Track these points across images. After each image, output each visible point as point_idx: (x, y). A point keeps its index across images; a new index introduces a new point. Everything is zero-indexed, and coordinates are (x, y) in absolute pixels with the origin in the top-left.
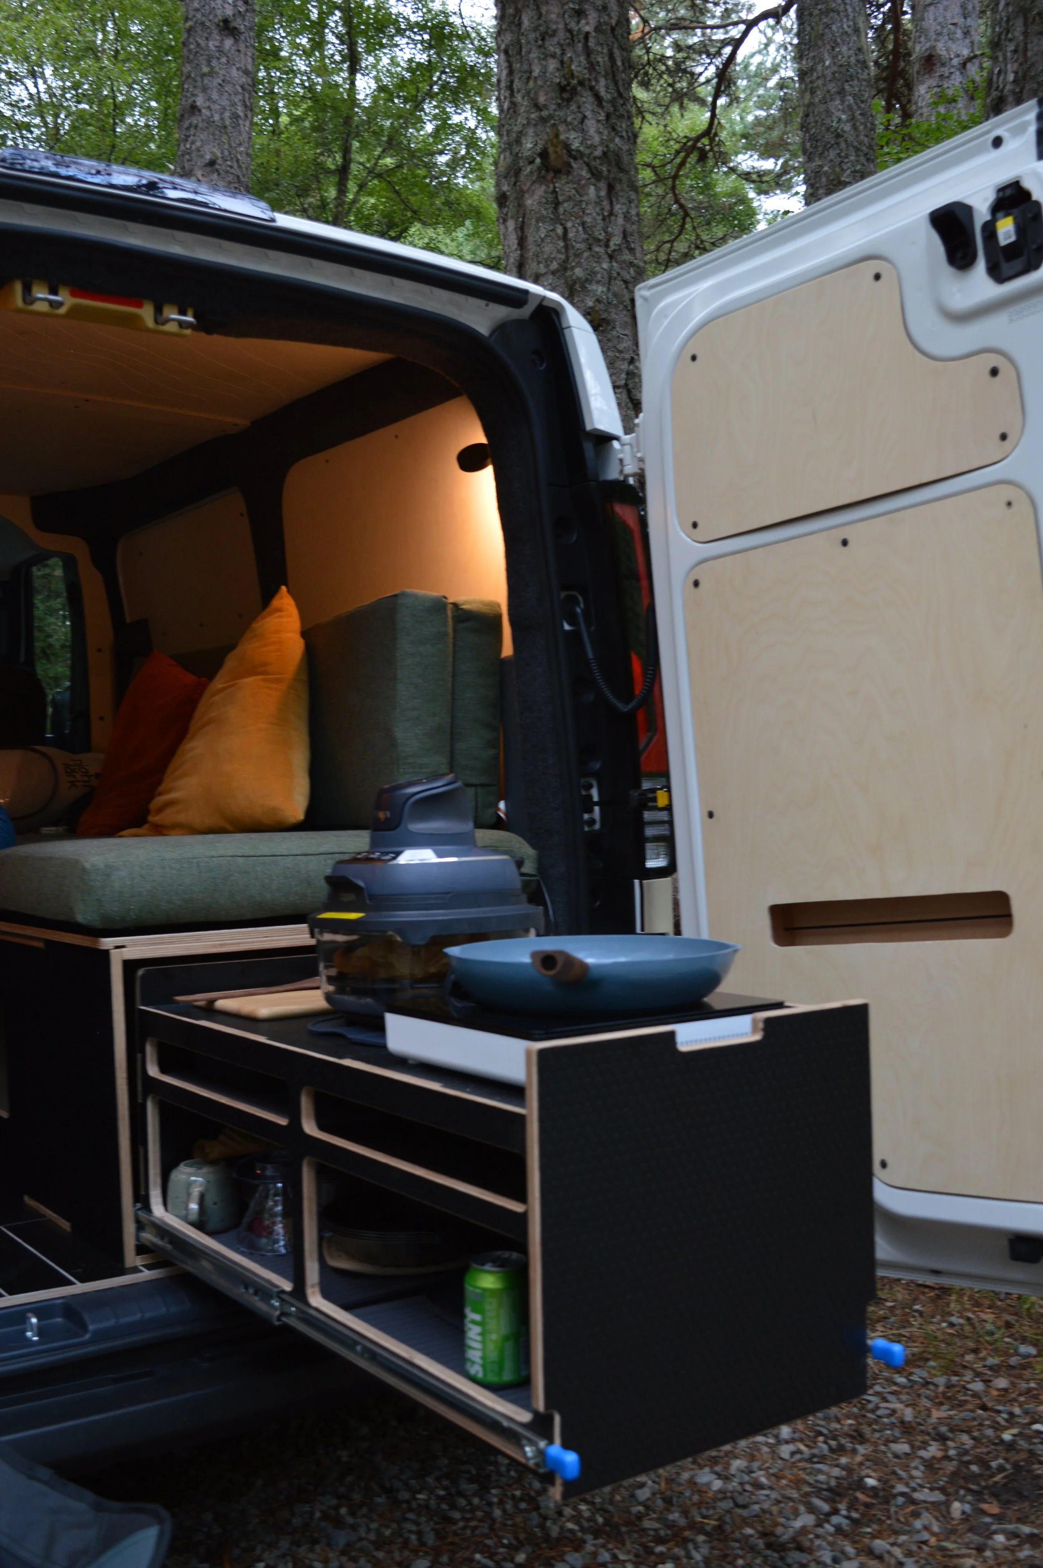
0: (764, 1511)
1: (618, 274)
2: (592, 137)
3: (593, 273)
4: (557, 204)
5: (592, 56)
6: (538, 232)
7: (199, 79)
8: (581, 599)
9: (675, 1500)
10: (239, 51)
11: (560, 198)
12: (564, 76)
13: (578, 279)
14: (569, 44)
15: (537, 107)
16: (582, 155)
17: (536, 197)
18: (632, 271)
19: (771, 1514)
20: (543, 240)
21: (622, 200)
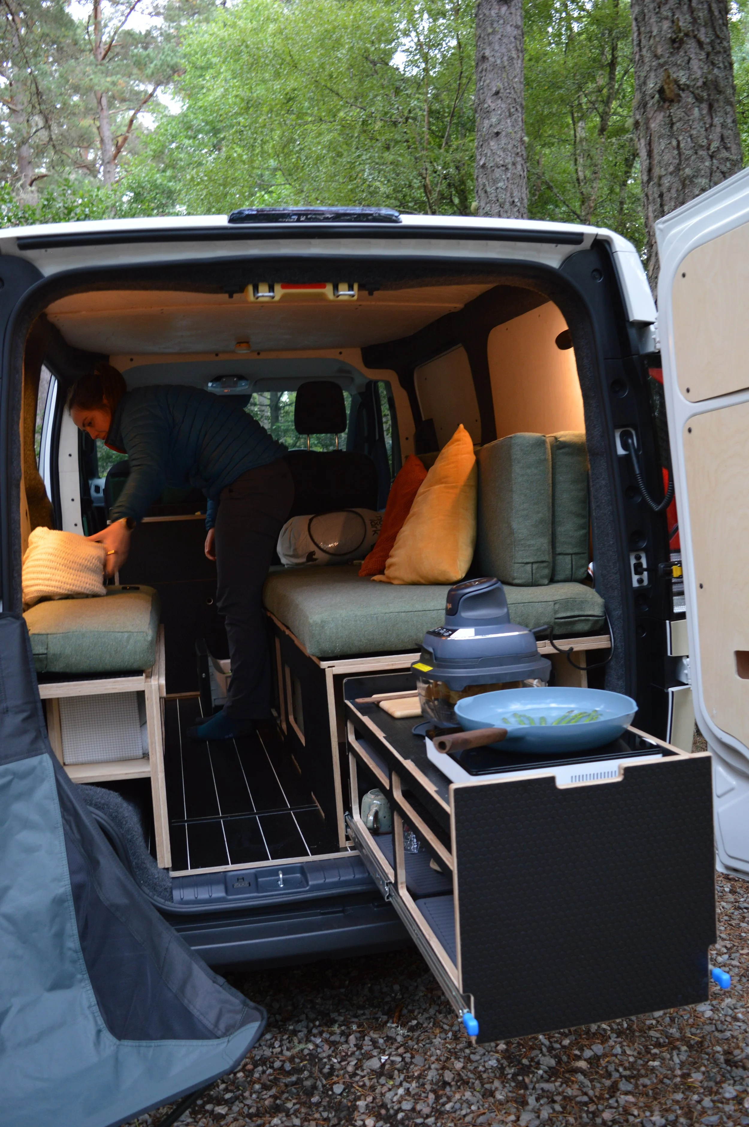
0: (733, 1037)
1: (718, 168)
2: (696, 73)
3: (699, 170)
4: (672, 124)
5: (695, 13)
6: (660, 146)
7: (486, 37)
8: (633, 432)
9: (676, 1019)
10: (511, 13)
11: (674, 120)
12: (674, 32)
13: (688, 176)
14: (677, 8)
15: (657, 57)
16: (688, 86)
17: (658, 121)
18: (728, 164)
19: (737, 1039)
20: (663, 151)
21: (719, 114)
